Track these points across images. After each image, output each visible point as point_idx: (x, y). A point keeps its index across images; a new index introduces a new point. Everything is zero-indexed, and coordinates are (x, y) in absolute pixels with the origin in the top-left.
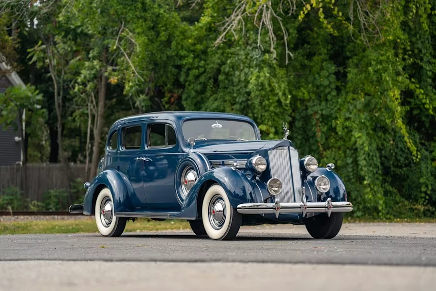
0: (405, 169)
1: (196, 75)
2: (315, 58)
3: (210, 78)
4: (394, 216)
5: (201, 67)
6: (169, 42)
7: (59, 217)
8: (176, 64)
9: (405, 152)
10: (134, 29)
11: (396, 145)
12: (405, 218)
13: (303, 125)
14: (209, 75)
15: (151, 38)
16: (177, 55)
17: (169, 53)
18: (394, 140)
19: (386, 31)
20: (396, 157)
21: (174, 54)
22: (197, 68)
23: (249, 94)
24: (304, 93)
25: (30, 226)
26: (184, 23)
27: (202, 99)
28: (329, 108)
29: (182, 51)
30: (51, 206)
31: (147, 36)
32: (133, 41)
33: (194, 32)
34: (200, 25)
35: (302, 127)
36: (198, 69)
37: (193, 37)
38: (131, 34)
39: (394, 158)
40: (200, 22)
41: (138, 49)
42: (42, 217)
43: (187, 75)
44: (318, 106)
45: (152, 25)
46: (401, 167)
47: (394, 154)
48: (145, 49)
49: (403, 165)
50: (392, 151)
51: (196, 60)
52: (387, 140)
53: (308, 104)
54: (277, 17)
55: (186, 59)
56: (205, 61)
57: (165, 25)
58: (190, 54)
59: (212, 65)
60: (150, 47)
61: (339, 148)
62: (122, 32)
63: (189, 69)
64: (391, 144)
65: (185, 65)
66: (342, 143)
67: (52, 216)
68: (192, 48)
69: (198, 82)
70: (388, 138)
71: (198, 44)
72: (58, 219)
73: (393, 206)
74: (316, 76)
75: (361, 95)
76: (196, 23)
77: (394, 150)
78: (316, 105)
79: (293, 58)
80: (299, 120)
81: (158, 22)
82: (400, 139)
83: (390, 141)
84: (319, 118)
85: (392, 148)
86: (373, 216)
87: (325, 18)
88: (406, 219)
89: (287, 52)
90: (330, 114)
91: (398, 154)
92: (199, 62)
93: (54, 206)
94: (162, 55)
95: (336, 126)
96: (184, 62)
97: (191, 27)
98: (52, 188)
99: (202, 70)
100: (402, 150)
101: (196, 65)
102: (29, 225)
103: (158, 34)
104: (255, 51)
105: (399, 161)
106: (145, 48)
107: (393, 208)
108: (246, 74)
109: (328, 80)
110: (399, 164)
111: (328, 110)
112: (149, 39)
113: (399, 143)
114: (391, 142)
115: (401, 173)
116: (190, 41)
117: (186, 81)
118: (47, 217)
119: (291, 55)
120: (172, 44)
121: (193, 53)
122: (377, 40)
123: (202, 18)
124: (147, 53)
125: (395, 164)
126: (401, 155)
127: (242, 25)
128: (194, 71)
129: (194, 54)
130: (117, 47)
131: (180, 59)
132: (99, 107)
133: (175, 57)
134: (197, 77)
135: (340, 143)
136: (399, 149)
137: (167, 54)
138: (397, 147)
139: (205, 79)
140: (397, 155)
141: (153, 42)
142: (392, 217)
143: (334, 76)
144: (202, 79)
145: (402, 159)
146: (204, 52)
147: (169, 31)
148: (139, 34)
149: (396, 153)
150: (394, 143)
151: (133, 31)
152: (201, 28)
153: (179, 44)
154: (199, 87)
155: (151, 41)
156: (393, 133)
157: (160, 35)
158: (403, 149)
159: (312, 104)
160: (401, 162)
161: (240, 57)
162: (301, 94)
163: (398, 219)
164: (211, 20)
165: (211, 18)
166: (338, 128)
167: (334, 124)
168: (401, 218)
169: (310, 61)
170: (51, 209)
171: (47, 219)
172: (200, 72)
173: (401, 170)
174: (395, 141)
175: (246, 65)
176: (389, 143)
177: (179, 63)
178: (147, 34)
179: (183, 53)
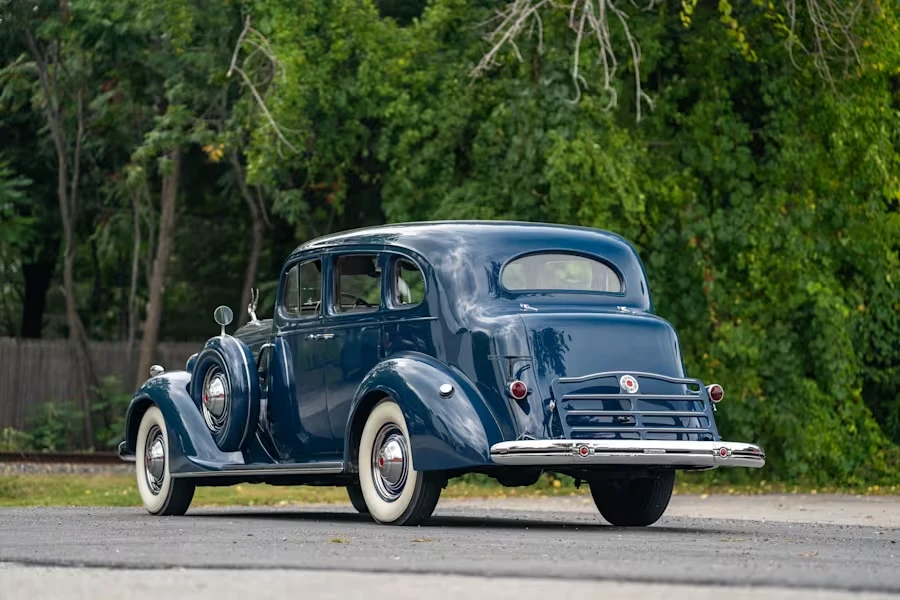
0: (890, 370)
1: (414, 142)
2: (699, 107)
3: (447, 151)
4: (867, 480)
5: (426, 123)
6: (353, 63)
7: (76, 467)
8: (369, 114)
9: (891, 330)
10: (273, 32)
11: (871, 313)
12: (891, 485)
13: (667, 262)
14: (446, 145)
15: (311, 53)
16: (370, 95)
17: (352, 90)
18: (866, 303)
19: (871, 50)
20: (872, 343)
21: (363, 91)
22: (416, 126)
23: (544, 189)
24: (671, 188)
25: (14, 487)
26: (388, 19)
27: (426, 197)
28: (733, 224)
29: (383, 86)
30: (47, 441)
31: (304, 48)
32: (273, 58)
33: (409, 40)
34: (426, 25)
35: (664, 268)
36: (420, 130)
37: (408, 54)
38: (266, 42)
39: (866, 345)
40: (425, 19)
41: (283, 79)
42: (36, 466)
43: (394, 141)
44: (707, 220)
45: (315, 22)
46: (882, 366)
47: (866, 336)
48: (300, 78)
49: (889, 362)
50: (861, 328)
51: (415, 107)
52: (852, 302)
53: (682, 214)
54: (617, 11)
55: (393, 104)
56: (435, 109)
57: (345, 24)
58: (400, 93)
59: (452, 120)
60: (310, 75)
61: (754, 318)
62: (245, 37)
63: (399, 129)
64: (860, 312)
65: (390, 120)
66: (761, 306)
67: (58, 466)
68: (405, 79)
69: (419, 159)
70: (854, 298)
71: (419, 69)
72: (72, 471)
73: (863, 456)
74: (703, 149)
75: (807, 195)
76: (415, 20)
77: (867, 326)
78: (702, 217)
79: (652, 108)
80: (660, 252)
81: (329, 16)
82: (880, 300)
83: (857, 303)
84: (710, 248)
85: (862, 320)
86: (818, 478)
87: (734, 15)
88: (893, 488)
89: (640, 93)
90: (734, 239)
91: (876, 337)
92: (421, 111)
93: (53, 440)
94: (337, 93)
95: (747, 266)
96: (387, 113)
97: (404, 30)
98: (47, 400)
99: (427, 130)
100: (885, 326)
101: (415, 119)
102: (10, 484)
103: (328, 44)
104: (560, 90)
105: (879, 351)
106: (299, 75)
107: (862, 462)
108: (537, 143)
109: (735, 158)
110: (880, 359)
111: (731, 229)
112: (306, 55)
113: (879, 310)
114: (861, 307)
115: (882, 379)
116: (401, 62)
117: (390, 157)
118: (48, 467)
119: (649, 101)
120: (361, 68)
121: (407, 90)
122: (851, 69)
123: (427, 9)
124: (301, 88)
125: (870, 359)
126: (882, 338)
127: (536, 28)
128: (410, 133)
129: (410, 94)
130: (235, 73)
131: (378, 105)
132: (165, 212)
133: (367, 100)
134: (416, 147)
135: (756, 306)
136: (880, 323)
137: (348, 93)
138: (875, 320)
139: (435, 152)
140: (873, 338)
141: (317, 63)
142: (861, 483)
143: (747, 150)
144: (429, 151)
145: (886, 347)
146: (434, 89)
147: (353, 39)
148: (283, 42)
149: (872, 333)
150: (868, 311)
151: (271, 35)
152: (428, 32)
153: (376, 68)
154: (421, 171)
155: (313, 60)
156: (865, 287)
157: (333, 47)
158: (889, 322)
159: (694, 215)
160: (884, 353)
161: (522, 103)
162: (664, 190)
163: (876, 488)
164: (449, 14)
165: (448, 10)
166: (752, 273)
167: (741, 264)
168: (882, 485)
169: (687, 114)
170: (47, 447)
171: (48, 472)
172: (425, 134)
173: (880, 372)
174: (871, 304)
175: (537, 122)
176: (857, 308)
177: (375, 114)
178: (304, 44)
179: (384, 89)
